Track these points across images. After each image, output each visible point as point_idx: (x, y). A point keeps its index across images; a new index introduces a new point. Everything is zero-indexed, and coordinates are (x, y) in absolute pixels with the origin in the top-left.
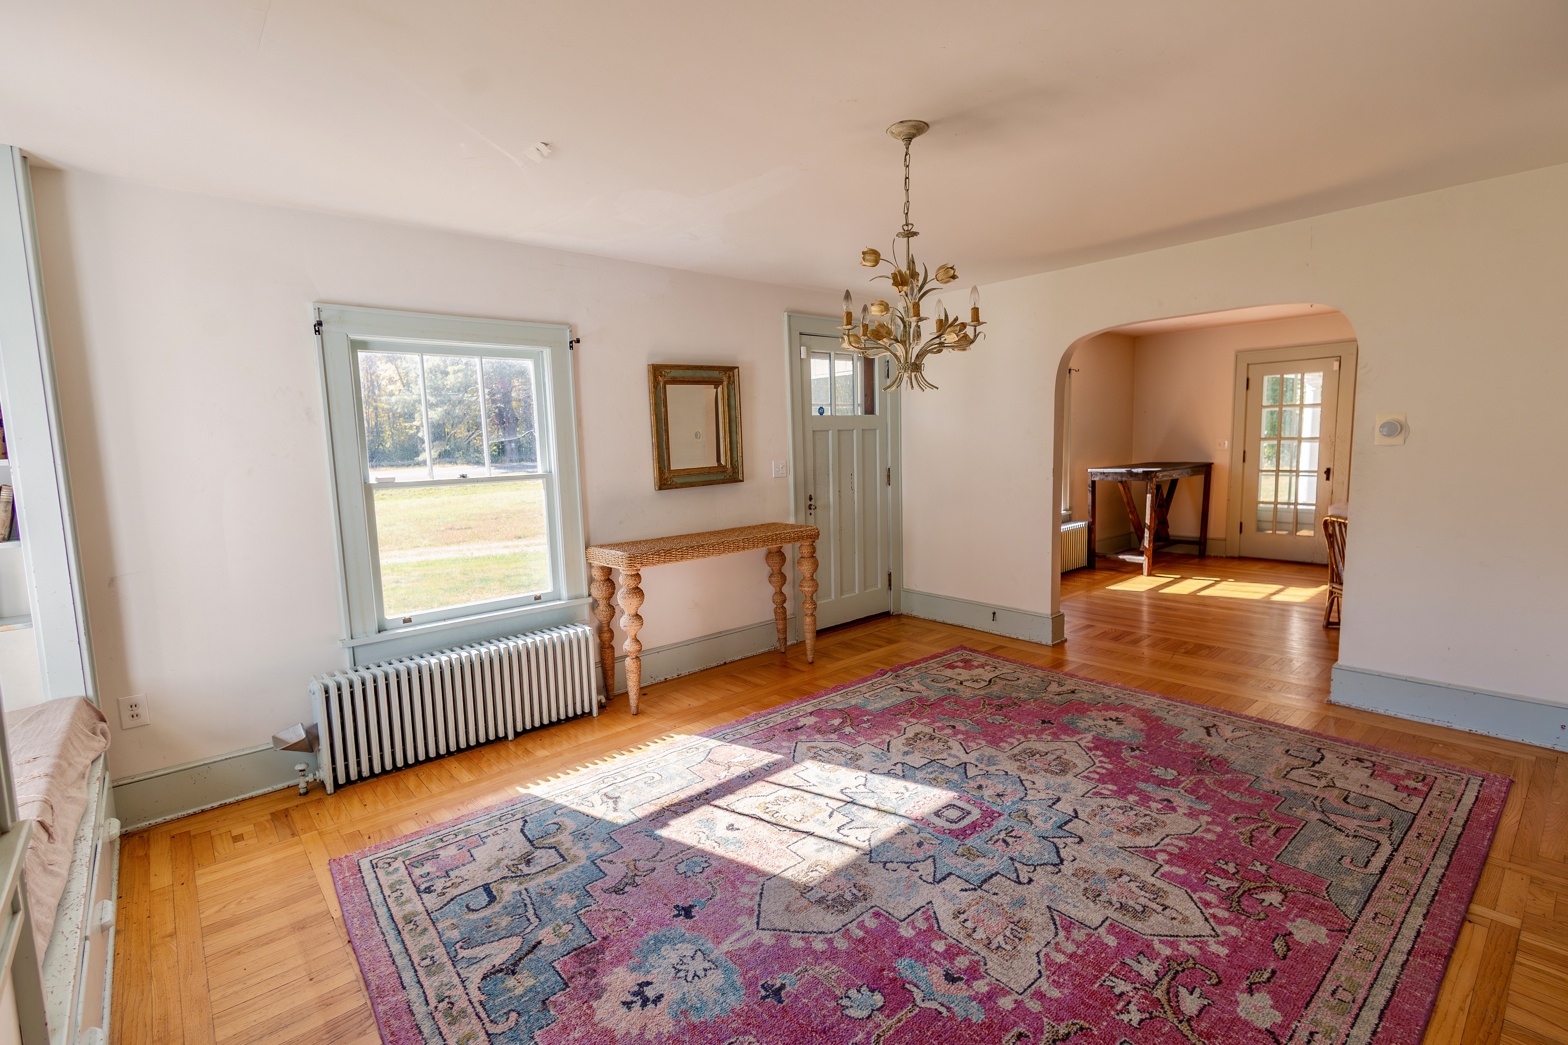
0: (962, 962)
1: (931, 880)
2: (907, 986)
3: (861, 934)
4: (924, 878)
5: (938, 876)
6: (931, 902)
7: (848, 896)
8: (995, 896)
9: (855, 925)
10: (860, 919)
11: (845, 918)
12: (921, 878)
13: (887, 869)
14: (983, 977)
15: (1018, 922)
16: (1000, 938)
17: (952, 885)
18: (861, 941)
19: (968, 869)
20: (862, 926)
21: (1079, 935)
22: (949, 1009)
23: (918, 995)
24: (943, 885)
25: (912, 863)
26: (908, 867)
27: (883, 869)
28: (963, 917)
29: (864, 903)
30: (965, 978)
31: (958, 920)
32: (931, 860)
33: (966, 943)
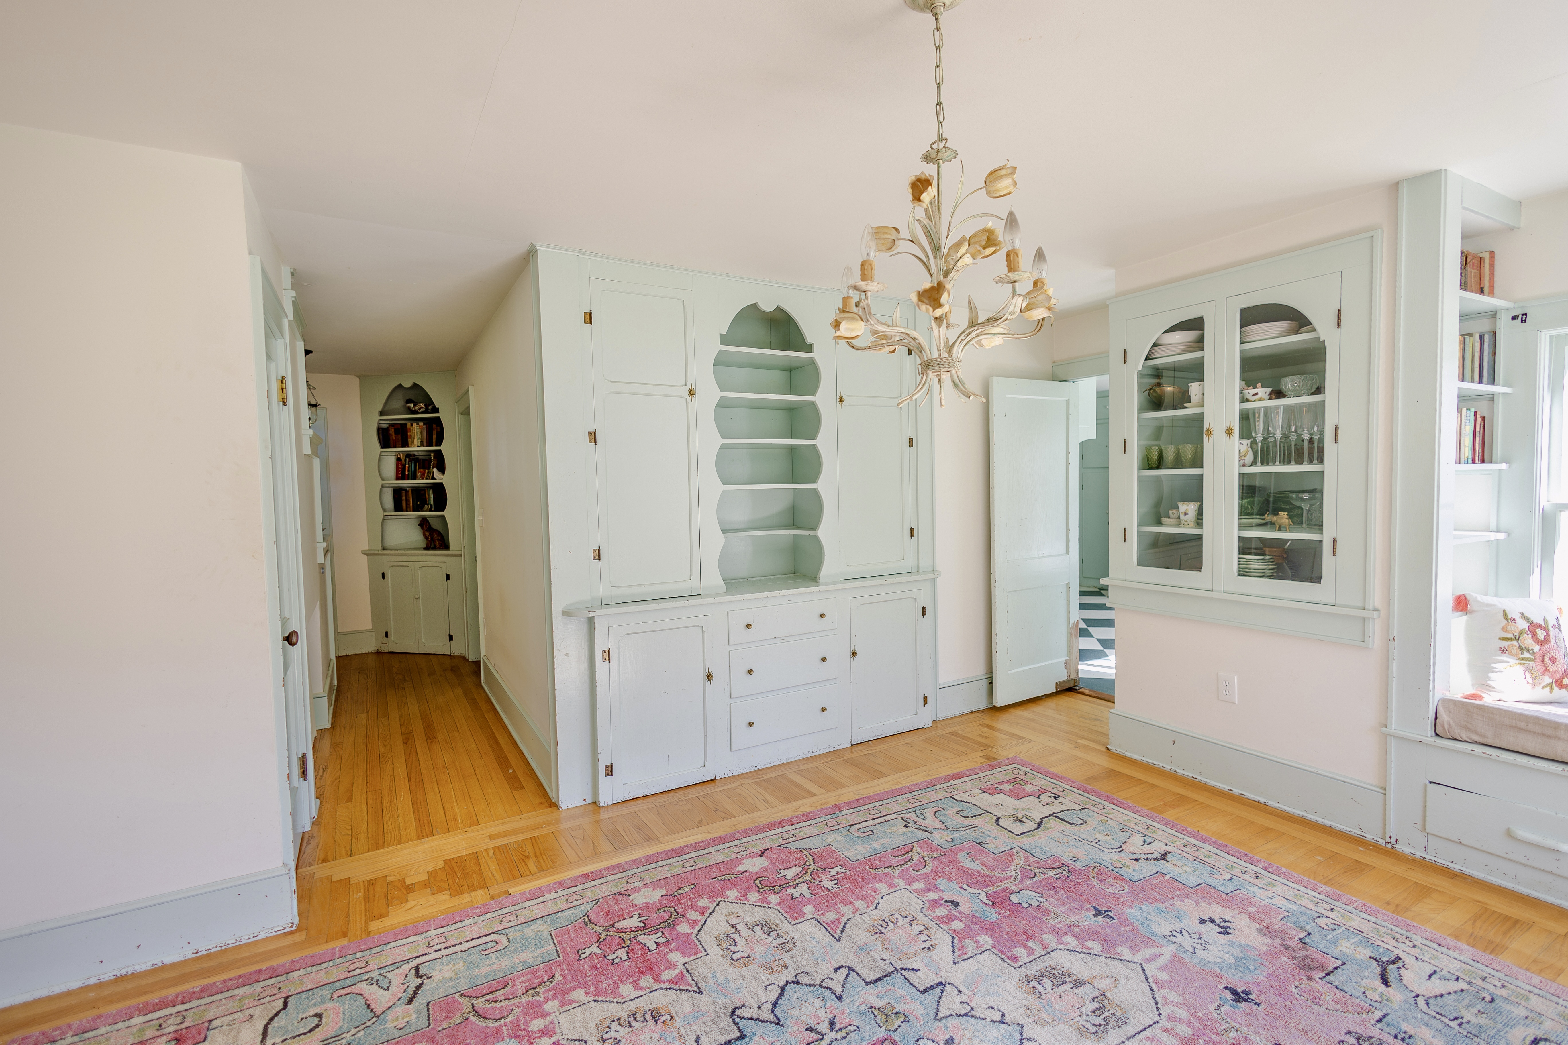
0: (941, 912)
1: (948, 987)
2: (991, 903)
3: (1030, 944)
4: (956, 992)
5: (938, 990)
6: (955, 963)
7: (1047, 983)
8: (885, 958)
9: (1036, 953)
10: (1031, 958)
11: (1049, 961)
12: (960, 991)
13: (1000, 1011)
14: (927, 901)
15: (877, 933)
16: (900, 922)
17: (925, 978)
18: (1029, 938)
19: (900, 992)
20: (1031, 951)
21: (831, 916)
22: (962, 888)
23: (983, 897)
24: (937, 981)
25: (966, 1015)
26: (972, 1009)
27: (1005, 1012)
28: (928, 944)
29: (1029, 972)
30: (942, 902)
31: (932, 943)
32: (940, 1015)
33: (932, 924)
